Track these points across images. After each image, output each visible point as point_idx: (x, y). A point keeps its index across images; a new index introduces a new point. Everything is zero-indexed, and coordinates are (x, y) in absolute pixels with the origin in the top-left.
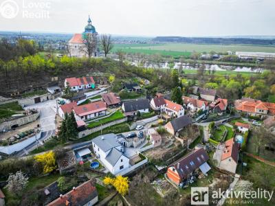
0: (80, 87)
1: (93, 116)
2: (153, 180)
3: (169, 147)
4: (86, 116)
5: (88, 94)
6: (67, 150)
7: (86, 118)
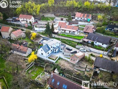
0: (81, 19)
1: (68, 32)
2: (48, 72)
3: (77, 70)
4: (65, 30)
5: (80, 23)
6: (41, 36)
7: (65, 31)
